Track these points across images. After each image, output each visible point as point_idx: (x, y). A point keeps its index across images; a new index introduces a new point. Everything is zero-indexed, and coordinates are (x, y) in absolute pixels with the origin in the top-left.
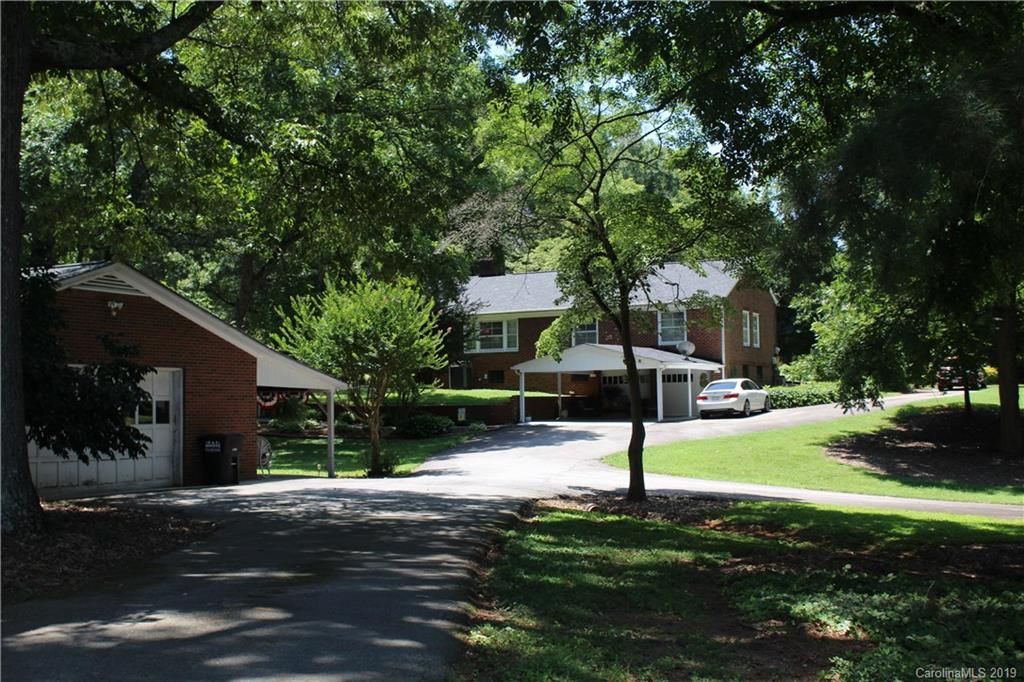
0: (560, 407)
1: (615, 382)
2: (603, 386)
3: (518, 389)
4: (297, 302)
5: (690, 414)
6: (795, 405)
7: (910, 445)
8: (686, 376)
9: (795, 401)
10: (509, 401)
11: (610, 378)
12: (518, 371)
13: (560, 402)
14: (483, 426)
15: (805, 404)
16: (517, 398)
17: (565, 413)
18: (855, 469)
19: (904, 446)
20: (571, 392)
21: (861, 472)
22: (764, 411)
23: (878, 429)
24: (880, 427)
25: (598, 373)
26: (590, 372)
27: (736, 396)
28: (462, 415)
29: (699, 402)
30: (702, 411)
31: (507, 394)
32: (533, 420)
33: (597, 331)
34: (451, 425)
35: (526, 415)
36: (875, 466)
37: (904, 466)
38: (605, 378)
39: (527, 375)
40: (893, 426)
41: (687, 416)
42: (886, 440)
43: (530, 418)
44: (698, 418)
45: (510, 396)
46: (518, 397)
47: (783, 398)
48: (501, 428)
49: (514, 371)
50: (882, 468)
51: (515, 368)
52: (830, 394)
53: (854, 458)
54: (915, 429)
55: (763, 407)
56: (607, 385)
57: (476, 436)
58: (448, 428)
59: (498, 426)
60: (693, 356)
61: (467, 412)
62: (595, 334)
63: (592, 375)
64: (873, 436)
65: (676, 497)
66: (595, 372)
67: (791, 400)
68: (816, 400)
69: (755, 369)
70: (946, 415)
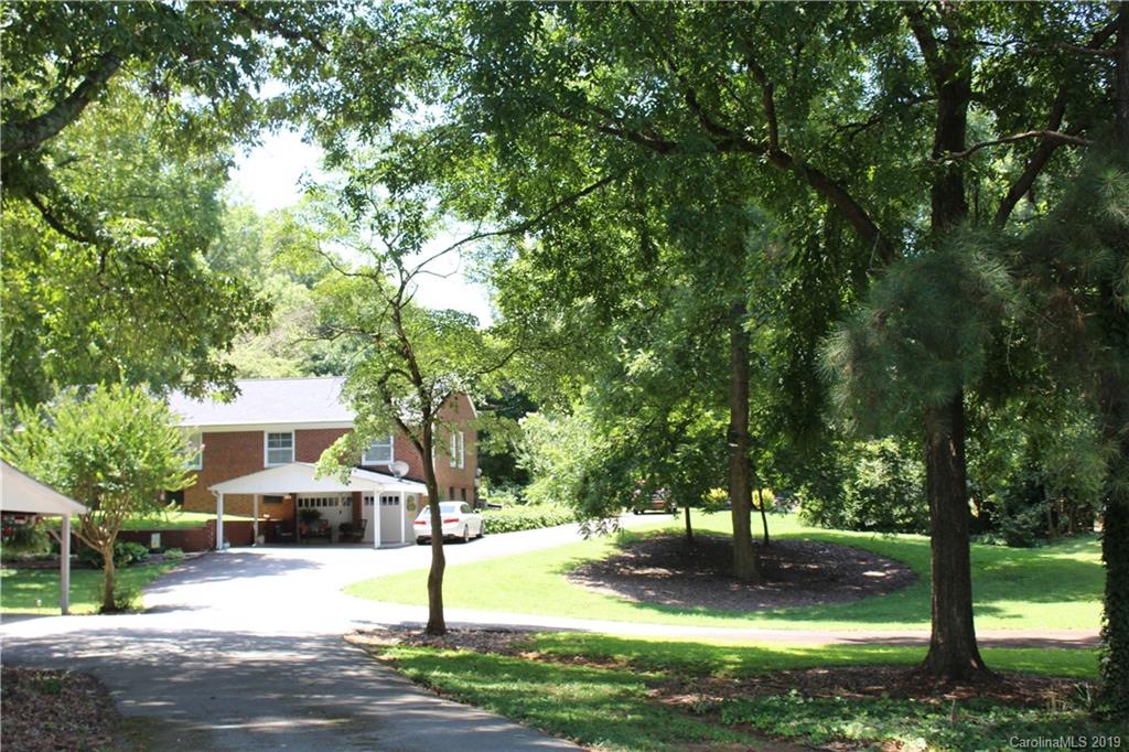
0: (256, 533)
1: (313, 504)
2: (299, 509)
3: (215, 513)
4: (24, 412)
5: (403, 540)
6: (507, 530)
7: (646, 571)
8: (397, 499)
9: (507, 526)
10: (205, 525)
11: (307, 500)
12: (216, 492)
13: (256, 527)
14: (180, 554)
15: (517, 528)
16: (214, 522)
17: (261, 539)
18: (608, 598)
19: (639, 572)
20: (267, 516)
21: (614, 600)
22: (479, 537)
23: (607, 556)
24: (608, 553)
25: (294, 495)
26: (285, 494)
27: (456, 520)
28: (156, 541)
29: (416, 527)
30: (420, 537)
31: (203, 518)
32: (232, 546)
33: (293, 448)
34: (145, 553)
35: (224, 541)
36: (624, 593)
37: (651, 593)
38: (300, 501)
39: (225, 496)
40: (619, 552)
41: (400, 542)
42: (619, 567)
43: (228, 545)
44: (412, 544)
45: (205, 520)
46: (216, 520)
47: (496, 523)
48: (201, 556)
49: (210, 492)
50: (632, 596)
51: (213, 488)
52: (542, 518)
53: (599, 586)
54: (643, 555)
55: (478, 532)
56: (304, 508)
57: (177, 565)
58: (142, 556)
59: (196, 554)
60: (406, 478)
61: (162, 538)
62: (290, 452)
63: (287, 497)
64: (606, 563)
65: (468, 629)
66: (291, 494)
67: (503, 525)
68: (528, 525)
69: (460, 491)
70: (666, 540)
